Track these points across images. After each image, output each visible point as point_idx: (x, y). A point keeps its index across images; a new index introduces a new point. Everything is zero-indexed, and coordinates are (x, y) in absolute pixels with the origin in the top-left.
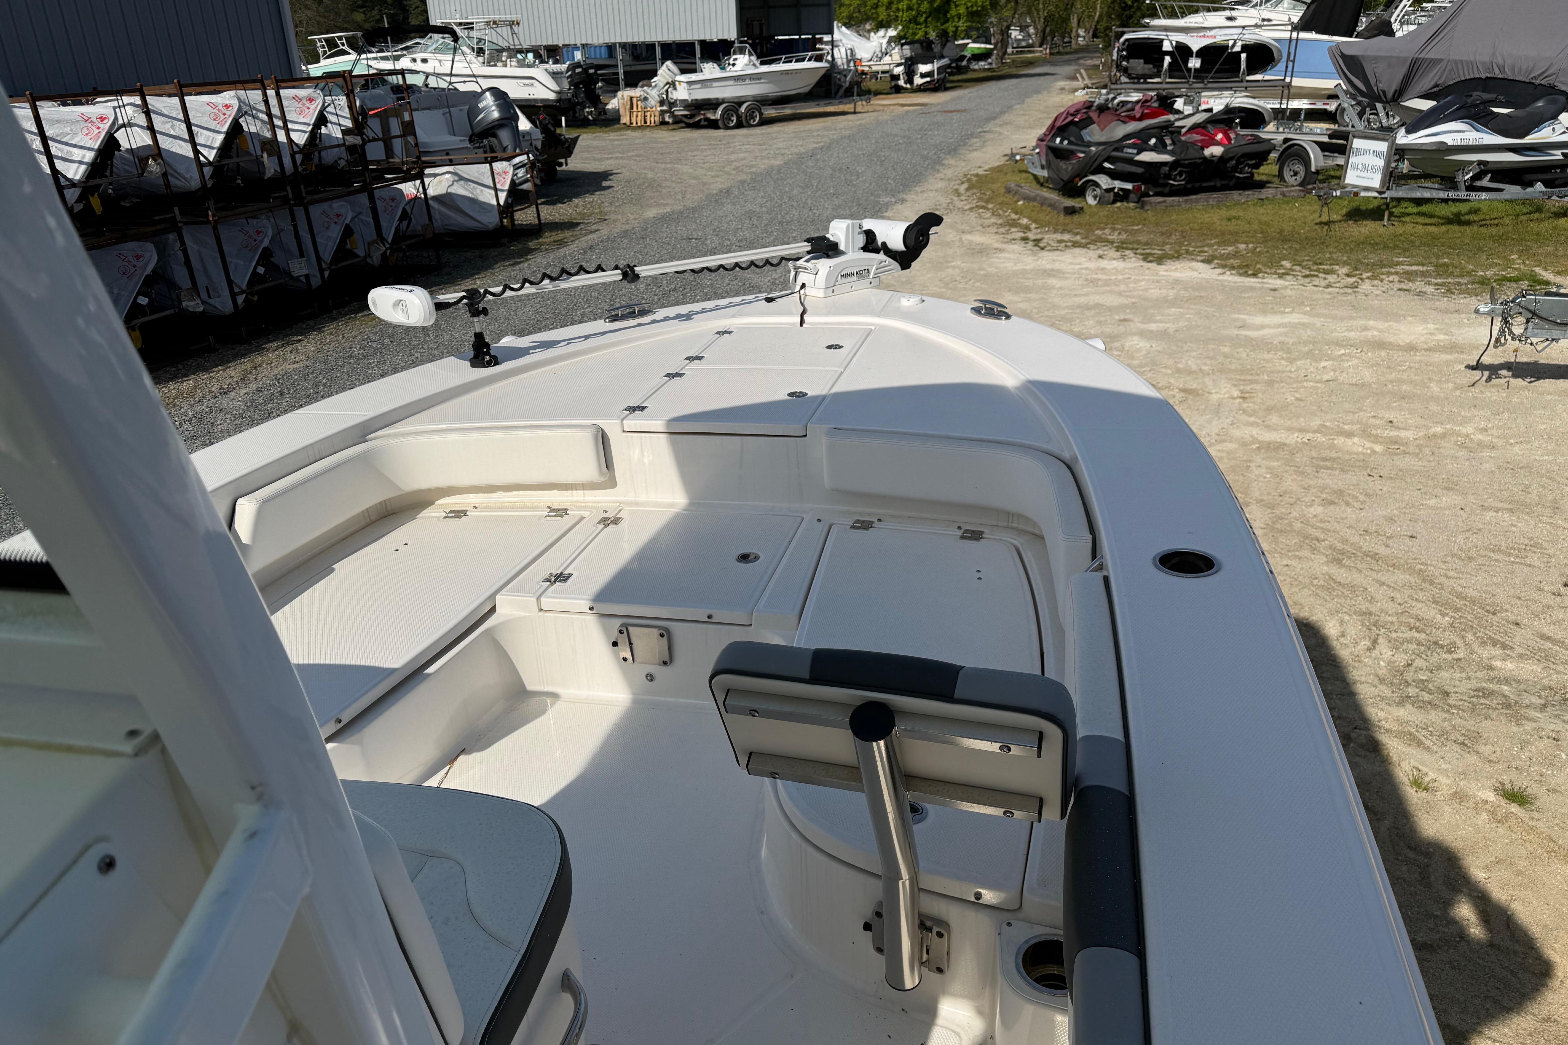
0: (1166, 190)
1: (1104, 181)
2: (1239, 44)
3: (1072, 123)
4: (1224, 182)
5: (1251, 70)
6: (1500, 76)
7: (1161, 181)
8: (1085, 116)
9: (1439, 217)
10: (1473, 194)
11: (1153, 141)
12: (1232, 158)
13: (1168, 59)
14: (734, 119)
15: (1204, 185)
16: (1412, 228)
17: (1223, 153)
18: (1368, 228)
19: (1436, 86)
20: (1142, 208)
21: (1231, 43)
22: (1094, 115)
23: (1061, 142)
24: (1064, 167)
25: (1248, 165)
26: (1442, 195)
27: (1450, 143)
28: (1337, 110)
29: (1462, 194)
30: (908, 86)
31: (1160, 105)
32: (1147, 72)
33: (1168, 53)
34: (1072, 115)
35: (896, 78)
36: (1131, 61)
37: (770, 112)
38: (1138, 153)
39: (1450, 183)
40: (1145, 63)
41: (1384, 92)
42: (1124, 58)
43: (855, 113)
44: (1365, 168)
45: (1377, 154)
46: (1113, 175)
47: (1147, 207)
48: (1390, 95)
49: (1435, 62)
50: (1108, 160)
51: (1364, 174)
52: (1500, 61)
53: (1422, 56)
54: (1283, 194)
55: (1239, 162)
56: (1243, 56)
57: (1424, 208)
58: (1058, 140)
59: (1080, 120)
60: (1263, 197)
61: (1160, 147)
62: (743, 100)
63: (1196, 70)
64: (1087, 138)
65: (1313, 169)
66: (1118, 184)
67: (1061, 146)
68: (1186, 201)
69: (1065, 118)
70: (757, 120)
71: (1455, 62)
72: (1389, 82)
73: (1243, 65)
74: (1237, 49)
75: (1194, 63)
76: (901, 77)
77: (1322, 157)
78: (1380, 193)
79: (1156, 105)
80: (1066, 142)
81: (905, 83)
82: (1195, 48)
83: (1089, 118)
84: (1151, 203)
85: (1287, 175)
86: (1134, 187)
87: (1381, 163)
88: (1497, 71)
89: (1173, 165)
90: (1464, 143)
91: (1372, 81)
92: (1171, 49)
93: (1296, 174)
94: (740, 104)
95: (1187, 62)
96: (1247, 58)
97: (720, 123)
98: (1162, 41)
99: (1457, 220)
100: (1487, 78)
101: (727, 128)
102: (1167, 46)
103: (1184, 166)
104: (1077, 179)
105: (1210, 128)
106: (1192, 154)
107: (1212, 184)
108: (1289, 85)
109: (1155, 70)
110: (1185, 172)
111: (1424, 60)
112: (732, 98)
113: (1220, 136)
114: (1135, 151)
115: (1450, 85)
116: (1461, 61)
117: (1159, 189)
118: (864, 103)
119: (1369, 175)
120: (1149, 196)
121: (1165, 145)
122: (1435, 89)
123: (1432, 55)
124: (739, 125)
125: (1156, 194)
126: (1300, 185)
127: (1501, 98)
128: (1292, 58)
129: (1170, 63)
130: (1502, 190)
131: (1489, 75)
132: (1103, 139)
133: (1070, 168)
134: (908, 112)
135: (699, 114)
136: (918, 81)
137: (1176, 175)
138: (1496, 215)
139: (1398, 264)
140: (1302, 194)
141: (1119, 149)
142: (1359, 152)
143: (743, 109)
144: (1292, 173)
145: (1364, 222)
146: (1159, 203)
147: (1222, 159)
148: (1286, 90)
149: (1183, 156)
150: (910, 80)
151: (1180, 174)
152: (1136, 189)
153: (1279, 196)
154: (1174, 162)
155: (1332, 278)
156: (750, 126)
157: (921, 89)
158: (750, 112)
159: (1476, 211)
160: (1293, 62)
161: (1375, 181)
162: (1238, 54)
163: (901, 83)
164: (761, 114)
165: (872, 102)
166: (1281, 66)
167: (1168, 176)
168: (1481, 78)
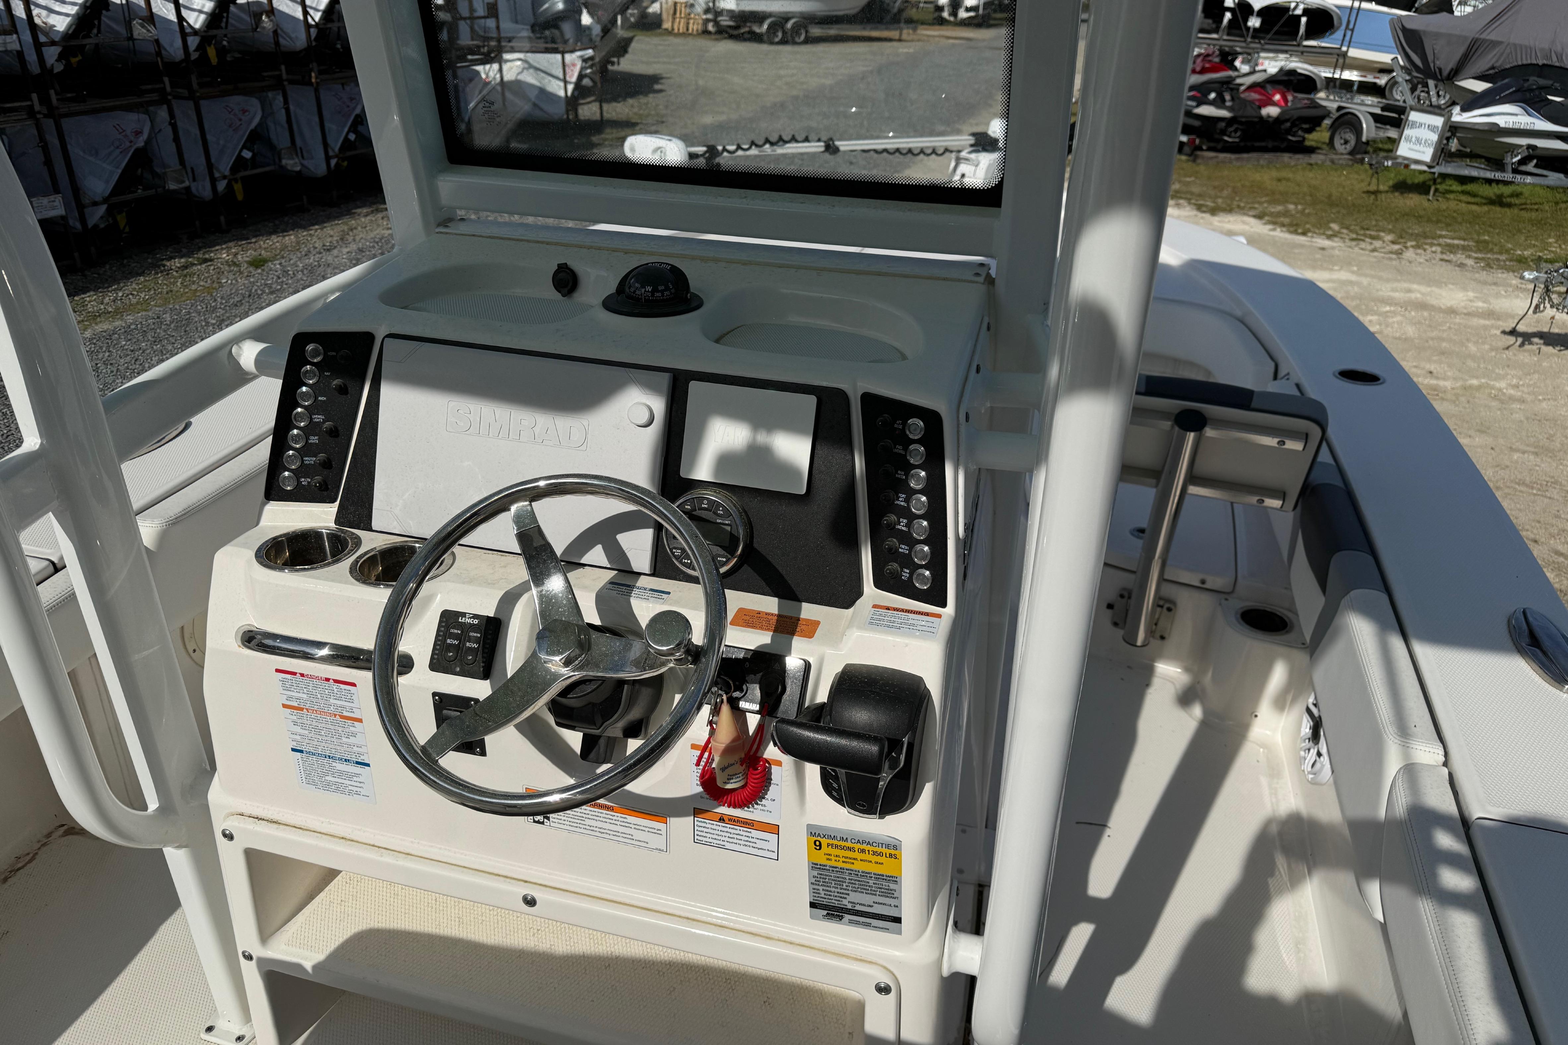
0: (1219, 146)
2: (1301, 7)
4: (1276, 144)
5: (1309, 35)
6: (1557, 64)
7: (1217, 136)
9: (1482, 197)
10: (1518, 177)
11: (1213, 96)
12: (1287, 120)
13: (1228, 15)
14: (780, 35)
15: (1257, 144)
16: (1456, 204)
17: (1281, 114)
18: (1413, 200)
19: (1493, 68)
20: (1194, 161)
21: (1293, 5)
25: (1302, 129)
26: (1489, 175)
27: (1502, 125)
28: (1386, 84)
29: (1508, 176)
30: (952, 19)
31: (1222, 61)
32: (1208, 26)
33: (1229, 9)
35: (940, 9)
37: (816, 31)
38: (1198, 106)
39: (1498, 164)
40: (1206, 17)
41: (1440, 70)
43: (900, 40)
44: (1419, 141)
45: (1432, 128)
47: (1199, 161)
48: (1445, 73)
49: (1495, 44)
51: (1417, 147)
52: (1559, 49)
53: (1483, 36)
54: (1332, 161)
55: (1294, 124)
56: (1304, 20)
57: (1469, 187)
60: (1312, 161)
61: (1219, 102)
62: (790, 15)
63: (1255, 30)
65: (1364, 139)
68: (1237, 159)
70: (803, 37)
71: (1515, 45)
72: (1446, 61)
73: (1302, 29)
74: (1299, 12)
75: (1254, 22)
76: (946, 9)
77: (1374, 128)
78: (1430, 167)
79: (1217, 60)
81: (950, 15)
82: (1257, 6)
84: (1203, 158)
85: (1338, 143)
86: (1189, 140)
87: (1434, 137)
88: (1554, 59)
89: (1230, 122)
90: (1517, 126)
91: (1430, 58)
92: (1232, 5)
93: (1346, 142)
94: (787, 19)
95: (1246, 21)
96: (1308, 23)
97: (765, 38)
99: (1499, 201)
100: (1544, 65)
101: (772, 43)
102: (1229, 2)
103: (1241, 123)
105: (1269, 88)
106: (1250, 112)
107: (1263, 144)
108: (1345, 55)
109: (1214, 26)
110: (1241, 130)
111: (1484, 41)
112: (780, 13)
113: (1277, 97)
114: (1194, 104)
115: (1506, 69)
116: (1521, 46)
117: (1212, 144)
118: (911, 31)
119: (1421, 148)
120: (1201, 149)
121: (1223, 100)
122: (1491, 72)
123: (1493, 37)
124: (783, 42)
125: (1210, 149)
126: (1351, 153)
127: (1557, 85)
128: (1351, 26)
129: (1230, 21)
130: (1546, 176)
131: (1545, 62)
134: (953, 45)
135: (745, 26)
136: (963, 14)
137: (1231, 132)
138: (1537, 200)
139: (1441, 236)
140: (1350, 163)
142: (1414, 125)
143: (789, 25)
144: (1342, 141)
145: (1410, 195)
146: (1212, 158)
147: (1278, 120)
148: (1342, 60)
149: (1240, 113)
150: (954, 14)
151: (1236, 131)
152: (1191, 142)
153: (1328, 163)
154: (1231, 118)
155: (1378, 244)
156: (795, 43)
157: (965, 23)
158: (796, 29)
159: (1518, 195)
160: (1352, 30)
161: (1427, 155)
162: (1298, 17)
163: (945, 14)
164: (807, 32)
165: (919, 32)
166: (1339, 34)
167: (1223, 132)
168: (1538, 65)
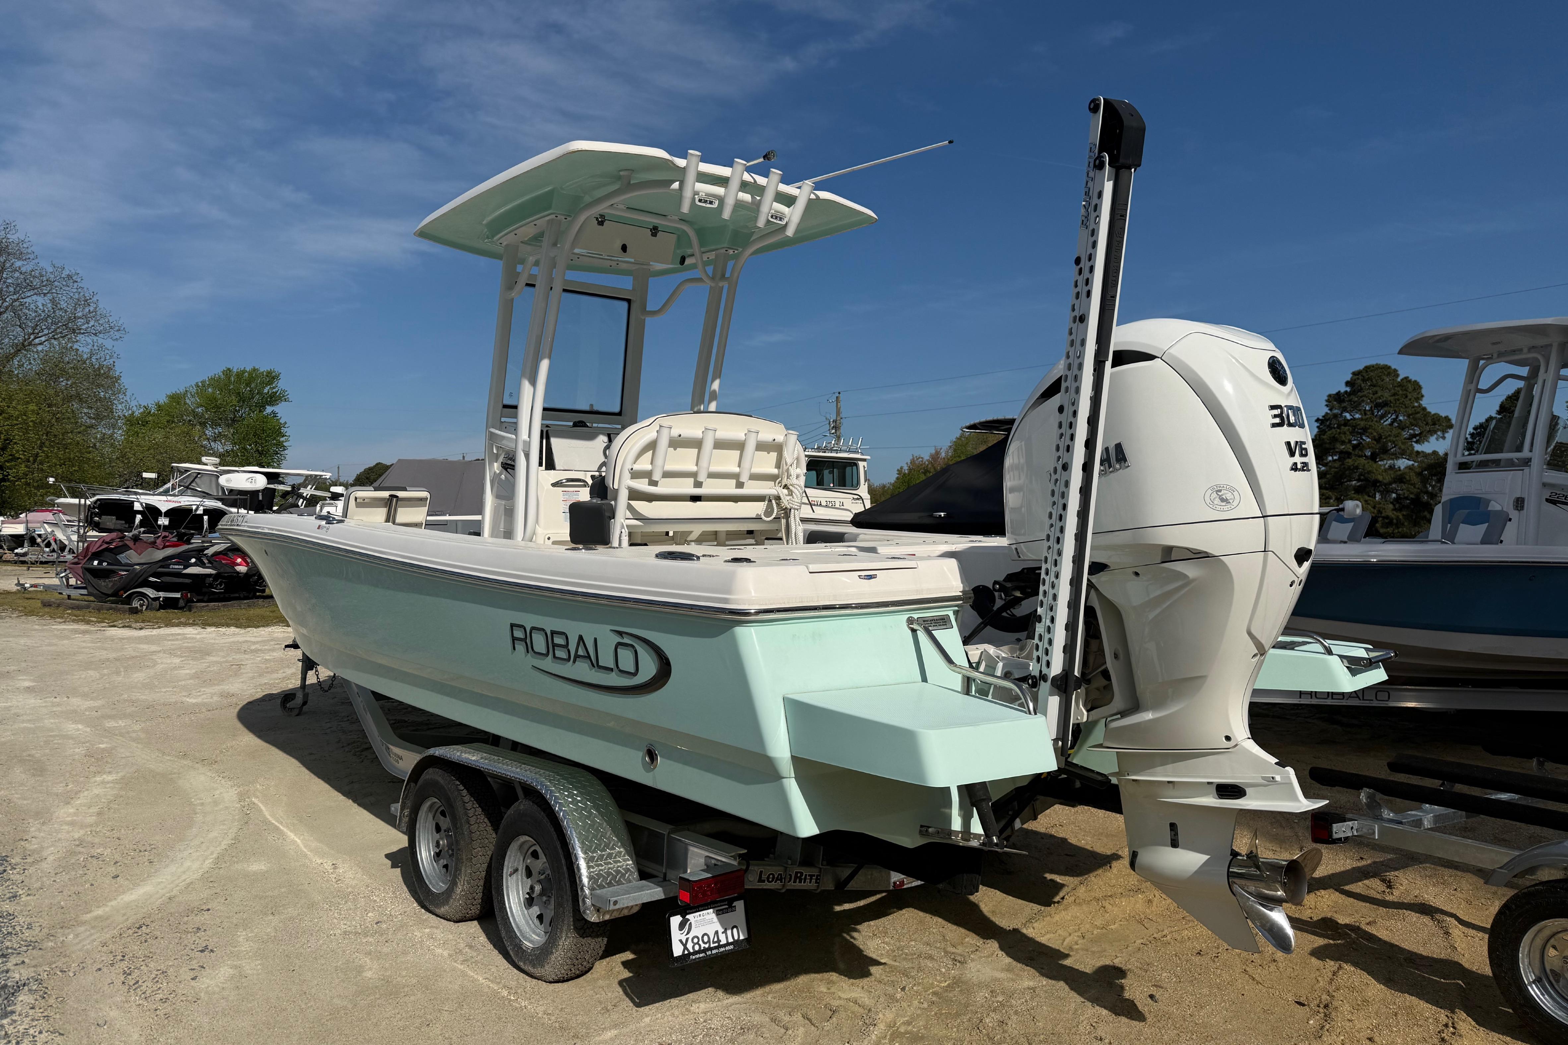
0: (206, 599)
1: (151, 593)
2: (202, 508)
3: (107, 549)
4: (245, 594)
7: (204, 590)
8: (121, 544)
11: (193, 560)
12: (254, 575)
13: (139, 517)
15: (232, 596)
20: (189, 611)
21: (194, 507)
22: (130, 544)
23: (100, 563)
24: (103, 584)
31: (178, 540)
32: (118, 527)
33: (139, 512)
34: (107, 543)
36: (103, 517)
38: (186, 568)
40: (117, 519)
42: (96, 515)
46: (157, 587)
47: (195, 612)
50: (154, 575)
56: (206, 518)
58: (96, 563)
59: (116, 547)
61: (201, 565)
63: (165, 526)
64: (124, 561)
66: (162, 594)
67: (100, 566)
68: (224, 606)
69: (101, 546)
73: (206, 525)
74: (200, 512)
75: (163, 521)
79: (175, 539)
80: (105, 564)
82: (164, 509)
83: (126, 545)
84: (197, 607)
86: (180, 596)
89: (216, 577)
92: (142, 509)
95: (157, 520)
96: (209, 519)
98: (133, 502)
102: (137, 507)
103: (224, 578)
104: (122, 592)
105: (230, 554)
106: (229, 570)
107: (237, 595)
109: (127, 526)
110: (224, 582)
113: (239, 560)
114: (180, 568)
117: (202, 597)
120: (193, 602)
121: (203, 563)
125: (198, 601)
129: (141, 520)
132: (142, 561)
133: (110, 585)
137: (217, 585)
141: (168, 566)
146: (204, 608)
149: (222, 570)
151: (220, 584)
152: (183, 598)
154: (216, 575)
162: (201, 516)
167: (211, 586)
